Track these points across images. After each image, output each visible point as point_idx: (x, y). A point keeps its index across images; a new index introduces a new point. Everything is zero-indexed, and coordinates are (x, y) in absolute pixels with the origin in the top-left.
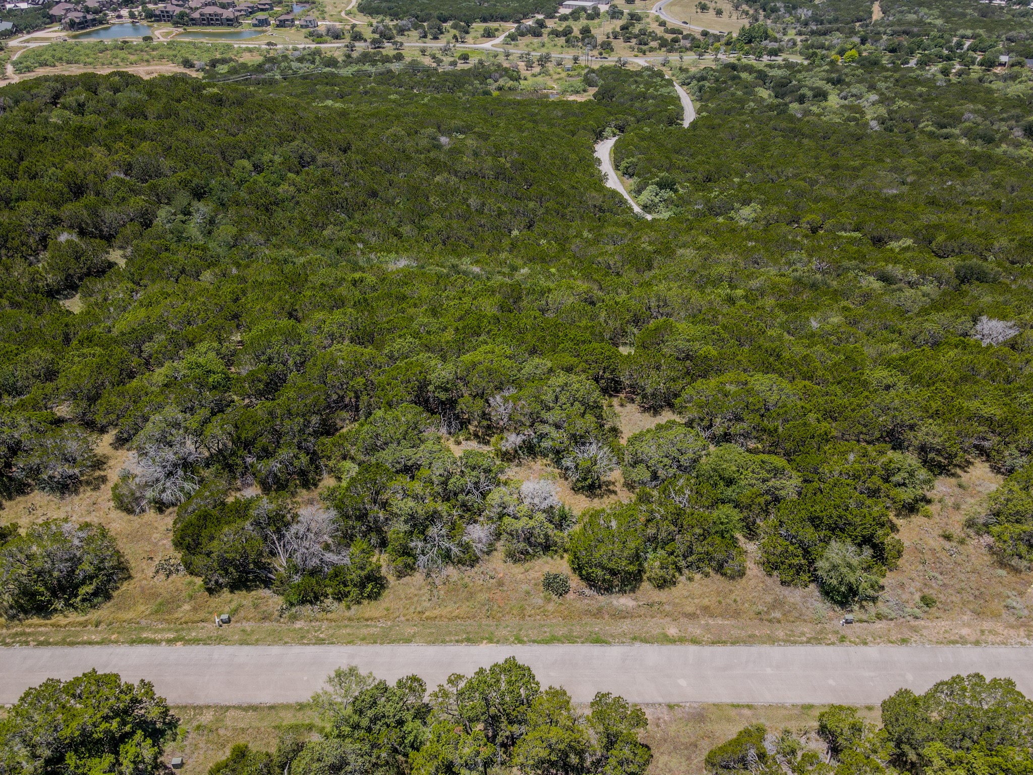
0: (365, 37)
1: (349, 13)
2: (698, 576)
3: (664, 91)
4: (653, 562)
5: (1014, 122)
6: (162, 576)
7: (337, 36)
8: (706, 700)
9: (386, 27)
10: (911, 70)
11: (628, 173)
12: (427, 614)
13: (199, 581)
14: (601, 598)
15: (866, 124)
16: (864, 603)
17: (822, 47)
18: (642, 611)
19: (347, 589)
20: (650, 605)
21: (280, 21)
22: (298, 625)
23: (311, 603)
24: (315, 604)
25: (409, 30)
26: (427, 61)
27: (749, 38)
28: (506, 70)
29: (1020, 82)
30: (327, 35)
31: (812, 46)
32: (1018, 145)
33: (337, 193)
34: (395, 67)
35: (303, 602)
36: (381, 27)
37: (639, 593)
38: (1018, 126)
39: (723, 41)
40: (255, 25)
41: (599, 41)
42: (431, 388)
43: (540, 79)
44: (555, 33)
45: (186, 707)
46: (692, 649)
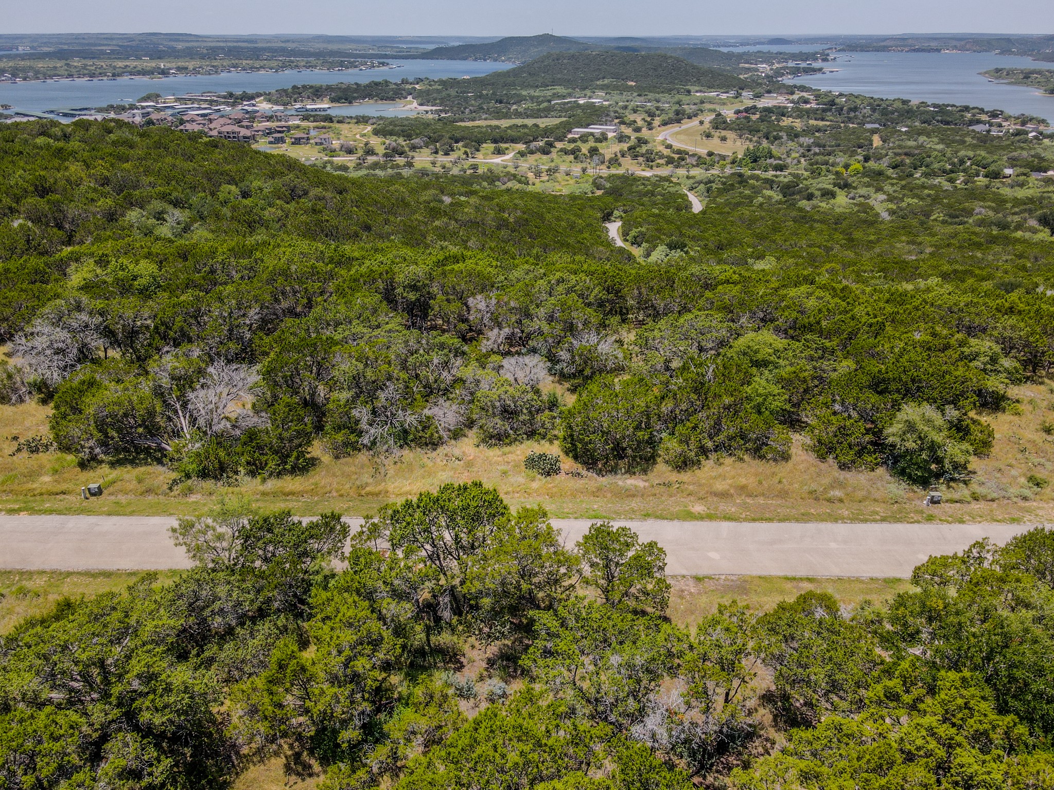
0: (376, 151)
1: (363, 135)
2: (729, 461)
3: (672, 190)
4: (670, 445)
5: (1027, 215)
6: (25, 454)
7: (350, 151)
8: (748, 573)
9: (399, 144)
10: (917, 179)
11: (636, 242)
12: (368, 489)
13: (70, 458)
14: (601, 479)
15: (877, 215)
16: (952, 484)
17: (826, 163)
18: (657, 490)
19: (264, 458)
20: (668, 485)
21: (296, 139)
22: (193, 498)
23: (215, 478)
24: (219, 480)
25: (421, 148)
26: (438, 169)
27: (754, 158)
28: (514, 176)
29: (1029, 188)
30: (341, 150)
31: (817, 163)
32: (1035, 231)
33: (328, 221)
34: (406, 172)
35: (204, 474)
36: (394, 144)
37: (651, 475)
38: (1032, 217)
39: (729, 160)
40: (271, 143)
41: (607, 157)
42: (399, 290)
43: (547, 184)
44: (565, 152)
45: (10, 572)
46: (726, 525)
